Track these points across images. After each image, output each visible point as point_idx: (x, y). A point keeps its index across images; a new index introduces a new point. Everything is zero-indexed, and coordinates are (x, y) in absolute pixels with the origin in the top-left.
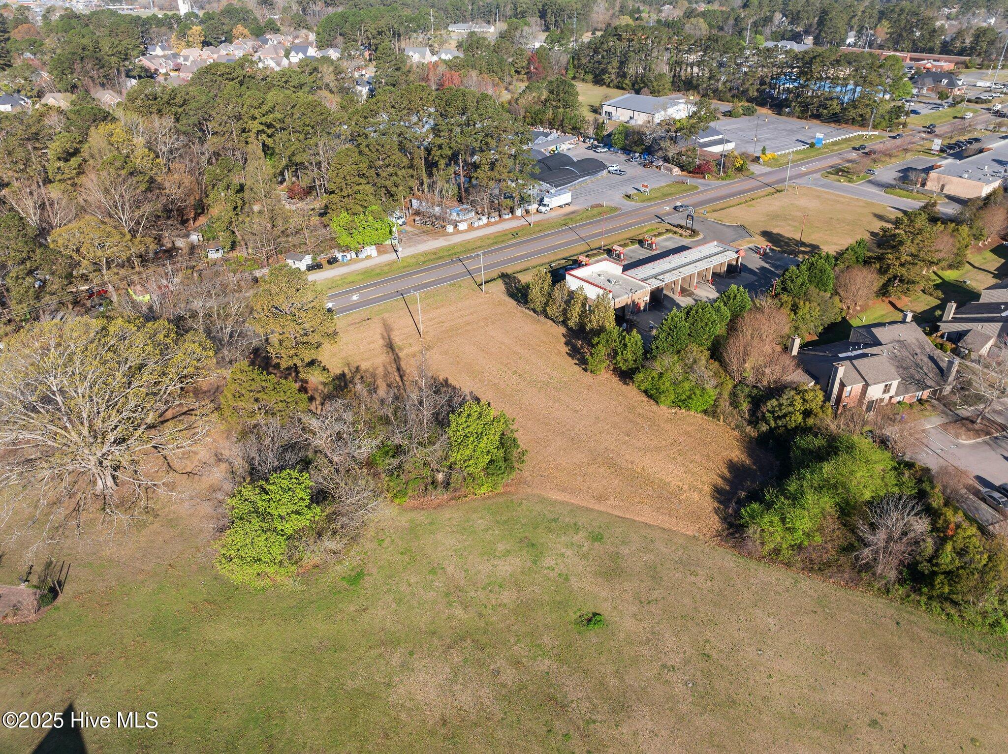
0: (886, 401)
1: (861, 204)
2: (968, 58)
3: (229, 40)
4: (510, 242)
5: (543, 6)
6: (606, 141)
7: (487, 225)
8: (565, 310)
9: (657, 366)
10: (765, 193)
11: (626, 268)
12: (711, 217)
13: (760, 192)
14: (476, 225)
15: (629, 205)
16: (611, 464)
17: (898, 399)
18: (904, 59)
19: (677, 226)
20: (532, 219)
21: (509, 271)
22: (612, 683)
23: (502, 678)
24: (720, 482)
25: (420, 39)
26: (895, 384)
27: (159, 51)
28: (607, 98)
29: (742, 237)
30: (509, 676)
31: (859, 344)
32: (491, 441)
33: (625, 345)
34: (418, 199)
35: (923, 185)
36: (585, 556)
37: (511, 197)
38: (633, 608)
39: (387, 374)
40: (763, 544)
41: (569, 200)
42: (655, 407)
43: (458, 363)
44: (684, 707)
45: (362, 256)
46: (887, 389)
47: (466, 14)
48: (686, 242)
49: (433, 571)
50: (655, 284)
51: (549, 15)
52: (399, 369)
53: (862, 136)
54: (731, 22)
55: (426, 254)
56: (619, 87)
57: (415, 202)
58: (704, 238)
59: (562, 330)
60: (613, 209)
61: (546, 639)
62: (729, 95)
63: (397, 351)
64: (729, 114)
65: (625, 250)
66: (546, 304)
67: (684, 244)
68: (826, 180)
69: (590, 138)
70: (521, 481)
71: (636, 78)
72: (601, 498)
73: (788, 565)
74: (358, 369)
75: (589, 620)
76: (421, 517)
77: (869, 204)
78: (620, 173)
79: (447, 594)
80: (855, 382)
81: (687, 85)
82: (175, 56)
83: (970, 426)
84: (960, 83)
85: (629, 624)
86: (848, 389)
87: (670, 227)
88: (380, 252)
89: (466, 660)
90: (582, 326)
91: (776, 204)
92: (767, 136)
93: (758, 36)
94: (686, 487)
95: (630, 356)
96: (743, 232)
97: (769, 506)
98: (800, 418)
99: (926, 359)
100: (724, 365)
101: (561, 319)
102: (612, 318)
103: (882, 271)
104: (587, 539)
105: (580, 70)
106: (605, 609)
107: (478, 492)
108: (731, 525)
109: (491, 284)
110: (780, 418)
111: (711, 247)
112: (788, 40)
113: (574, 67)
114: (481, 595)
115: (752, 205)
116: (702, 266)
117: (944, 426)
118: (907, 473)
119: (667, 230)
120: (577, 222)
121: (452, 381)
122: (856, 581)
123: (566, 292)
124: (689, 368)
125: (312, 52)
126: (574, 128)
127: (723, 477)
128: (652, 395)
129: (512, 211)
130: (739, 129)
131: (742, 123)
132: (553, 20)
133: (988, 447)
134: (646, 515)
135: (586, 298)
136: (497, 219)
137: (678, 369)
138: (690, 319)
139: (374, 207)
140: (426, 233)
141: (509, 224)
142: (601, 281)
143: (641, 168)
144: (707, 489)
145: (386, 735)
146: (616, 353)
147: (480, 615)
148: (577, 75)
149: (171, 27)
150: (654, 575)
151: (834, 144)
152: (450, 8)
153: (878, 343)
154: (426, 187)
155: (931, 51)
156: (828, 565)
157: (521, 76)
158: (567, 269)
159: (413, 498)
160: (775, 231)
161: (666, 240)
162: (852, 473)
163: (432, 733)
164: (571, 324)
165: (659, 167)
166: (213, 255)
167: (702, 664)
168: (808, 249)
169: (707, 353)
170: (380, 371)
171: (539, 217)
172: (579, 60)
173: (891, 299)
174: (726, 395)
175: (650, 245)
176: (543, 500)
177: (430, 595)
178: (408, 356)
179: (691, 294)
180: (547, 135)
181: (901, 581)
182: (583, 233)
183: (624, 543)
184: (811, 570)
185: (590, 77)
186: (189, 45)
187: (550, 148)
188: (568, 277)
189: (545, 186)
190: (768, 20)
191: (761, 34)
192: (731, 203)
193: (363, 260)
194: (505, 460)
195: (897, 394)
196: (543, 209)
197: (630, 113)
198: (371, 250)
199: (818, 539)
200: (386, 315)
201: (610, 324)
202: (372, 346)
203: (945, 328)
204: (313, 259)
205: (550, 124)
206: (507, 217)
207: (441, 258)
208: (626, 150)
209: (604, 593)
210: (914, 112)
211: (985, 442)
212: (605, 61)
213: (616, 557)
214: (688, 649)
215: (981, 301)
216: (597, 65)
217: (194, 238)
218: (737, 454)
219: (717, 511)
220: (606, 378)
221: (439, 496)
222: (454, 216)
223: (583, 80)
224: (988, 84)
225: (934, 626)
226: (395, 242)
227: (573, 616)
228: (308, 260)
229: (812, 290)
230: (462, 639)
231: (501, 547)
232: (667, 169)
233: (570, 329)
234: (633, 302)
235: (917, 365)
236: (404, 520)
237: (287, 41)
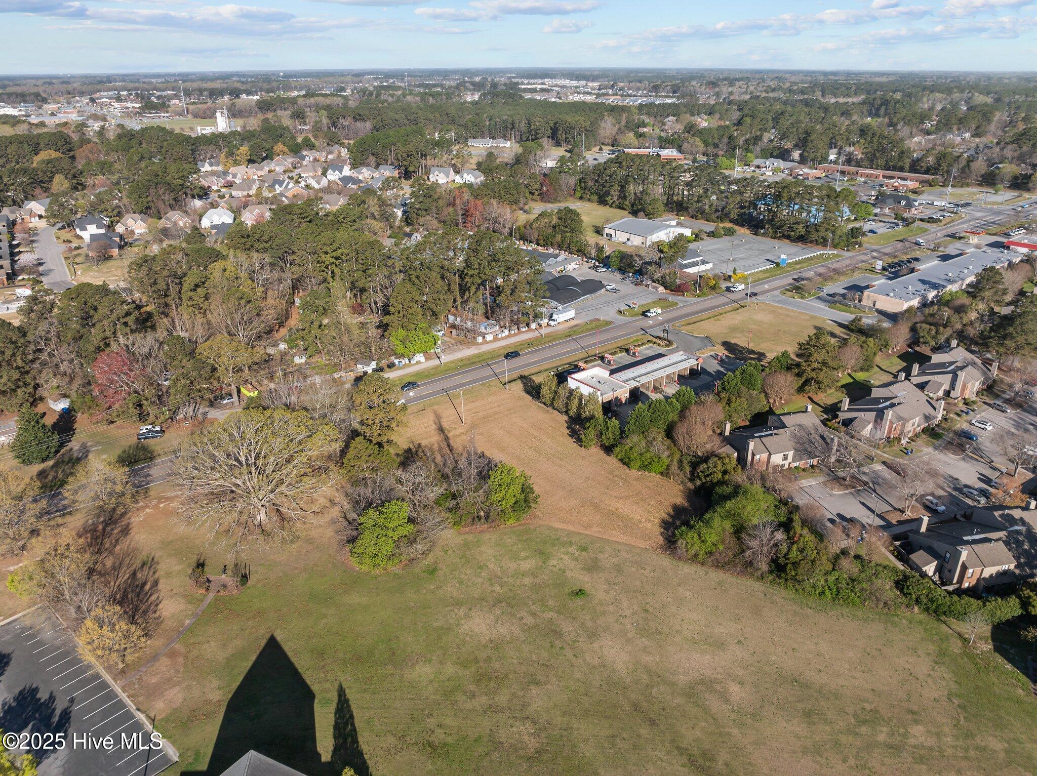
0: (786, 467)
1: (807, 318)
2: (931, 177)
3: (269, 157)
4: (527, 351)
5: (555, 124)
6: (605, 262)
7: (508, 337)
8: (567, 403)
9: (629, 443)
10: (731, 309)
11: (612, 372)
12: (684, 330)
13: (728, 308)
14: (500, 336)
15: (621, 319)
16: (596, 507)
17: (797, 464)
18: (877, 177)
19: (656, 337)
20: (544, 331)
21: (526, 374)
22: (589, 624)
23: (524, 621)
24: (666, 517)
25: (444, 159)
26: (791, 454)
27: (206, 168)
28: (608, 221)
29: (706, 346)
30: (529, 620)
31: (770, 428)
32: (516, 489)
33: (608, 428)
34: (454, 315)
35: (860, 301)
36: (576, 559)
37: (527, 313)
38: (604, 587)
39: (440, 449)
40: (687, 551)
41: (573, 316)
42: (628, 471)
43: (491, 441)
44: (630, 635)
45: (413, 362)
46: (786, 457)
47: (484, 129)
48: (662, 350)
49: (481, 567)
50: (633, 384)
51: (560, 132)
52: (449, 445)
53: (823, 254)
54: (725, 140)
55: (462, 360)
56: (621, 207)
57: (451, 318)
58: (677, 347)
59: (565, 418)
60: (608, 323)
61: (551, 603)
62: (714, 216)
63: (446, 432)
64: (712, 234)
65: (615, 357)
66: (553, 399)
67: (660, 352)
68: (784, 297)
69: (592, 259)
70: (536, 516)
71: (635, 200)
72: (587, 527)
73: (703, 564)
74: (419, 445)
75: (577, 593)
76: (470, 537)
77: (812, 317)
78: (616, 291)
79: (490, 580)
80: (763, 453)
81: (678, 207)
82: (225, 173)
83: (843, 482)
84: (916, 204)
85: (601, 595)
86: (757, 457)
87: (651, 338)
88: (427, 359)
89: (503, 613)
90: (579, 415)
91: (737, 318)
92: (743, 255)
93: (749, 154)
94: (643, 520)
95: (610, 435)
96: (706, 341)
97: (692, 527)
98: (720, 476)
99: (818, 438)
100: (674, 442)
101: (564, 410)
102: (600, 410)
103: (799, 375)
104: (578, 550)
105: (586, 192)
106: (587, 587)
107: (507, 523)
108: (669, 541)
109: (513, 384)
110: (708, 476)
111: (679, 356)
112: (776, 157)
113: (581, 188)
114: (511, 580)
115: (718, 320)
116: (669, 371)
117: (825, 483)
118: (783, 508)
119: (649, 341)
120: (579, 333)
121: (487, 453)
122: (742, 573)
123: (567, 391)
124: (650, 444)
125: (347, 171)
126: (579, 251)
127: (669, 514)
128: (626, 462)
129: (528, 325)
130: (720, 250)
131: (722, 243)
132: (564, 136)
133: (851, 496)
134: (616, 536)
135: (582, 395)
136: (516, 331)
137: (643, 444)
138: (651, 410)
139: (423, 325)
140: (461, 342)
141: (526, 335)
142: (594, 382)
143: (633, 286)
144: (657, 521)
145: (459, 647)
146: (601, 434)
147: (511, 590)
148: (584, 196)
149: (217, 145)
150: (618, 569)
151: (797, 263)
152: (470, 124)
153: (784, 426)
154: (458, 304)
155: (901, 169)
156: (728, 563)
157: (534, 197)
158: (570, 373)
159: (465, 526)
160: (733, 341)
161: (647, 349)
162: (744, 507)
163: (485, 646)
164: (571, 413)
165: (647, 286)
166: (298, 360)
167: (643, 615)
168: (756, 356)
169: (663, 433)
170: (436, 446)
171: (549, 330)
172: (585, 182)
173: (810, 395)
174: (675, 462)
175: (634, 353)
176: (550, 528)
177: (480, 580)
178: (455, 436)
179: (661, 392)
180: (556, 256)
181: (771, 572)
182: (584, 343)
183: (600, 552)
184: (717, 567)
185: (596, 197)
186: (236, 163)
187: (558, 269)
188: (569, 379)
189: (554, 303)
190: (758, 139)
191: (751, 152)
192: (703, 318)
193: (414, 365)
194: (525, 501)
195: (794, 461)
196: (552, 323)
197: (627, 235)
198: (420, 357)
199: (721, 547)
200: (436, 407)
201: (599, 414)
202: (428, 429)
203: (842, 416)
204: (377, 364)
205: (559, 246)
206: (524, 330)
207: (474, 363)
208: (622, 270)
209: (587, 579)
210: (872, 231)
211: (851, 493)
212: (608, 185)
213: (596, 560)
214: (636, 607)
215: (872, 396)
216: (601, 188)
217: (282, 346)
218: (680, 500)
219: (662, 534)
220: (595, 451)
221: (481, 526)
222: (482, 329)
223: (589, 200)
224: (943, 204)
225: (787, 596)
226: (438, 351)
227: (567, 591)
228: (373, 365)
229: (744, 389)
230: (500, 602)
231: (523, 554)
232: (654, 287)
233: (570, 417)
234: (617, 398)
235: (811, 442)
236: (460, 540)
237: (322, 156)
